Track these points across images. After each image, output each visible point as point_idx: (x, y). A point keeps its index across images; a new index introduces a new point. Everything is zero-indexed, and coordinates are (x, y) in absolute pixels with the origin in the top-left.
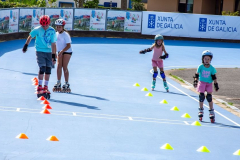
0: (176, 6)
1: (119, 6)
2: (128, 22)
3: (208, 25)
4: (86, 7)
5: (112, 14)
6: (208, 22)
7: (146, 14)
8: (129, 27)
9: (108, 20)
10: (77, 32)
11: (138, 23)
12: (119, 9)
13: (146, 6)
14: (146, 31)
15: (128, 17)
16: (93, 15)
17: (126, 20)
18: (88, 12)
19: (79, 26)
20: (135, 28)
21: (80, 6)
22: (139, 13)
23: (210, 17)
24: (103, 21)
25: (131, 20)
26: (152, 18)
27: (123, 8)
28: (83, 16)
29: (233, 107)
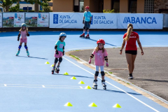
0: (72, 8)
1: (33, 9)
2: (40, 20)
3: (94, 19)
4: (11, 11)
5: (29, 15)
7: (52, 14)
8: (40, 23)
9: (26, 19)
10: (5, 28)
11: (47, 20)
12: (33, 12)
13: (52, 8)
14: (52, 26)
15: (40, 17)
16: (16, 17)
18: (12, 15)
19: (6, 24)
20: (45, 24)
21: (7, 11)
22: (47, 14)
23: (94, 14)
24: (23, 20)
25: (42, 18)
26: (56, 17)
27: (37, 11)
28: (9, 18)
29: (112, 75)
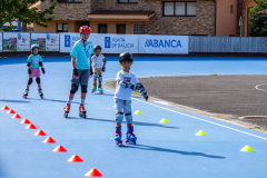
3: (112, 42)
5: (35, 36)
7: (63, 35)
8: (49, 47)
9: (32, 41)
10: (6, 53)
11: (57, 42)
15: (48, 38)
16: (19, 38)
17: (47, 41)
18: (15, 35)
19: (8, 48)
20: (54, 48)
22: (57, 35)
24: (28, 42)
25: (50, 40)
26: (67, 39)
28: (11, 39)
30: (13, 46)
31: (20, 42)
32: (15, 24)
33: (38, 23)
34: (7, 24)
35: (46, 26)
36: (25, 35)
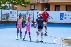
6: (64, 15)
16: (11, 13)
17: (27, 15)
24: (16, 16)
30: (7, 18)
31: (11, 15)
32: (7, 5)
33: (21, 5)
34: (3, 5)
35: (26, 7)
36: (14, 11)
